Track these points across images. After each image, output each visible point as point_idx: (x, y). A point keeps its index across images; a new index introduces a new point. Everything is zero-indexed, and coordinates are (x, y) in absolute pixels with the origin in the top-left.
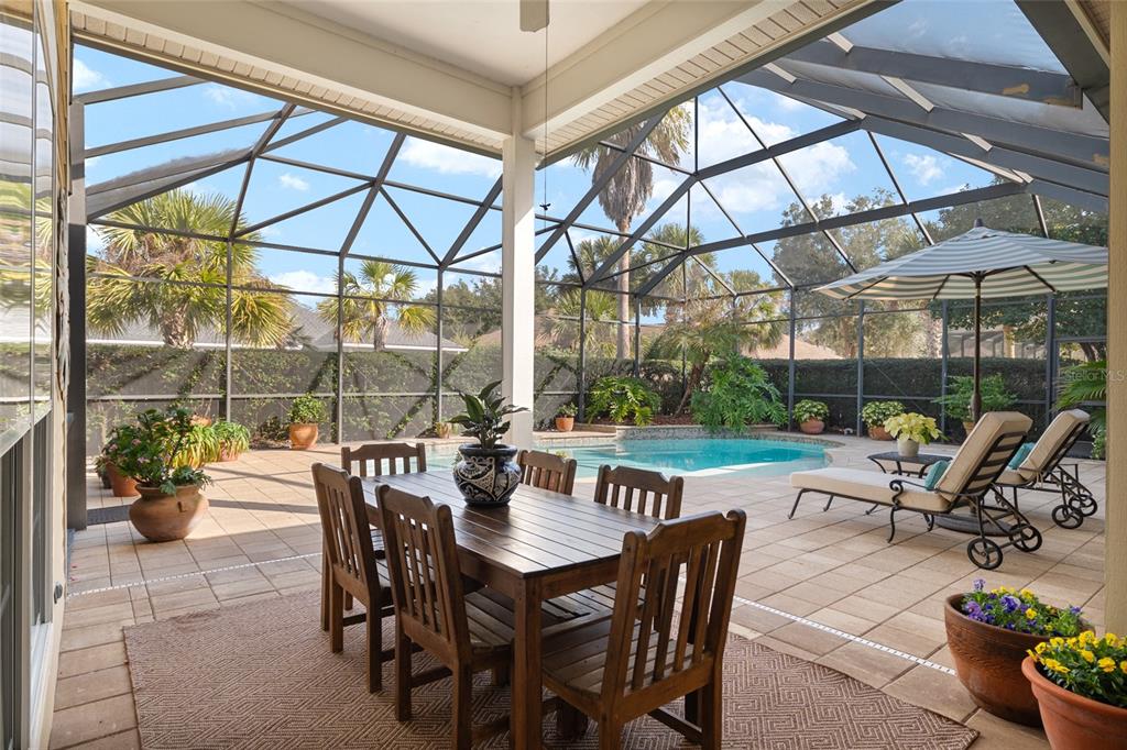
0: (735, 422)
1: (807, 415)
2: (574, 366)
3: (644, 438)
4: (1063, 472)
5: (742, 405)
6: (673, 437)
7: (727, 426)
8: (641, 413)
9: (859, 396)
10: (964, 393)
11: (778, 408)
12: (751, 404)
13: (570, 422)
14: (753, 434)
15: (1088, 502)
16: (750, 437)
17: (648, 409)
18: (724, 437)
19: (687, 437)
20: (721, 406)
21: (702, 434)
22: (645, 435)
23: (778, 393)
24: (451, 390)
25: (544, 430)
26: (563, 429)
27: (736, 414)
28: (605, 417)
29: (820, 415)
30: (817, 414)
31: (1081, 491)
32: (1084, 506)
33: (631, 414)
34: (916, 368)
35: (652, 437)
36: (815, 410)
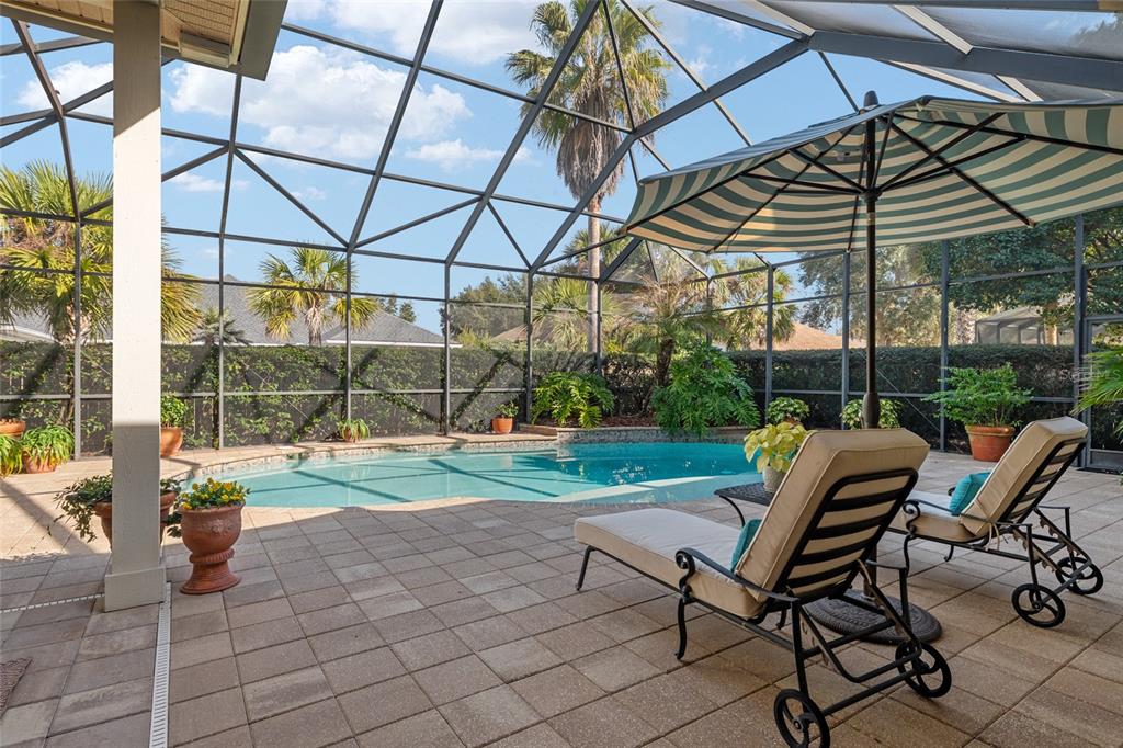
0: (695, 424)
1: (781, 415)
2: (521, 360)
3: (591, 442)
4: (1044, 521)
5: (703, 404)
6: (626, 441)
7: (687, 428)
8: (588, 413)
9: (843, 393)
10: (964, 388)
11: (747, 408)
12: (713, 403)
13: (508, 424)
14: (720, 437)
15: (1088, 571)
16: (717, 441)
17: (597, 408)
18: (687, 441)
19: (643, 441)
20: (679, 404)
21: (660, 437)
22: (592, 437)
23: (749, 389)
24: (369, 388)
25: (483, 433)
26: (500, 432)
27: (697, 414)
28: (546, 417)
29: (798, 415)
30: (794, 414)
31: (1075, 553)
32: (1082, 577)
33: (575, 415)
34: (913, 358)
35: (601, 441)
36: (792, 409)
